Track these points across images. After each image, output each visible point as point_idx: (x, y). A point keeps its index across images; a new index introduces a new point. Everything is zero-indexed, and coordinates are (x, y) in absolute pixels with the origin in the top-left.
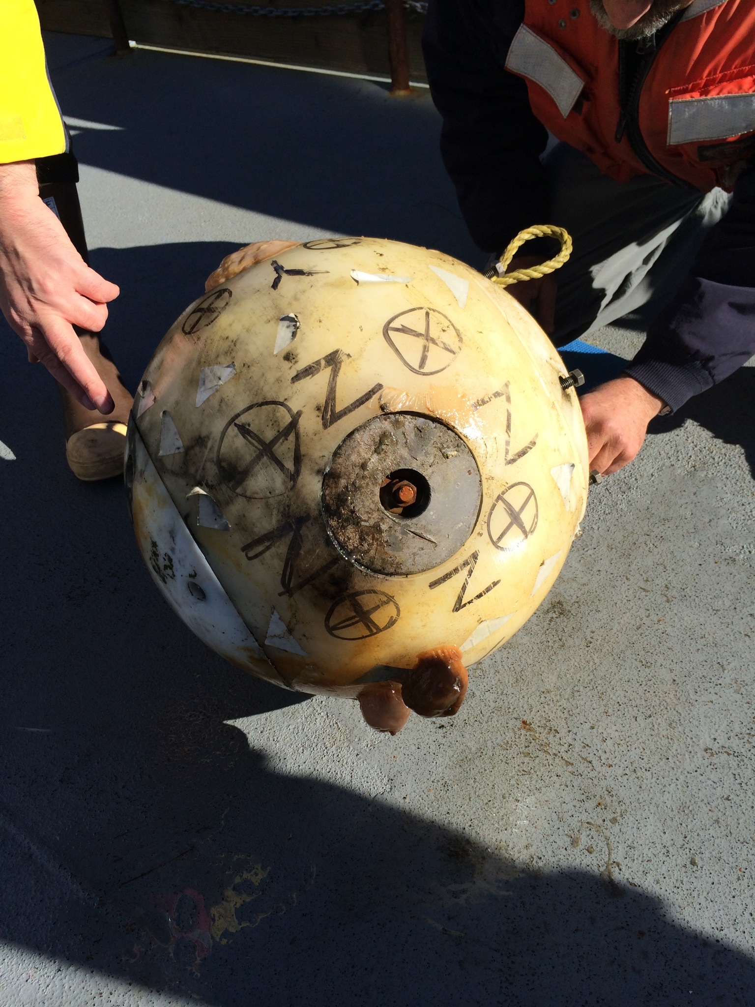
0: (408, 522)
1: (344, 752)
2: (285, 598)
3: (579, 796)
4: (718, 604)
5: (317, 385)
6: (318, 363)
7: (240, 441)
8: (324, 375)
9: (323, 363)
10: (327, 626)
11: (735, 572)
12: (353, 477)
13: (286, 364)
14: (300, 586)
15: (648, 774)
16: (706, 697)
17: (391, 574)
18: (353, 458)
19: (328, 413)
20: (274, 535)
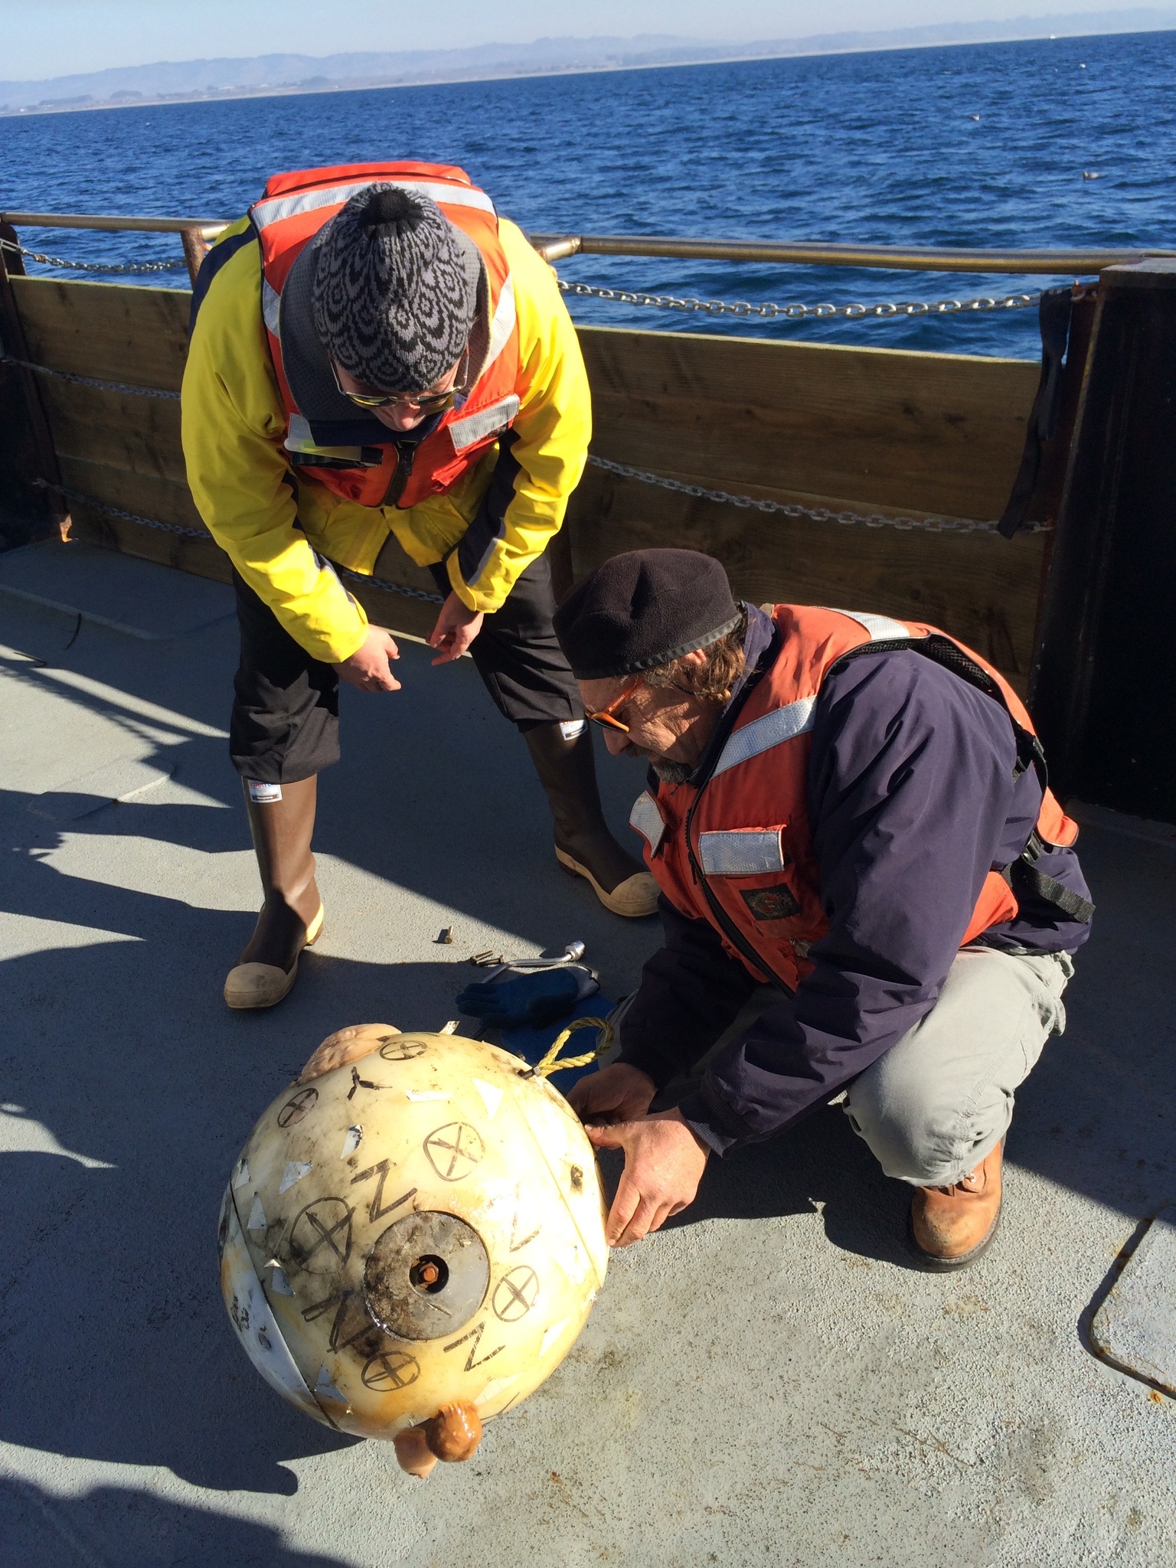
0: (430, 1297)
1: (387, 1494)
2: (332, 1353)
3: (585, 1547)
4: (754, 1364)
5: (368, 1188)
6: (372, 1169)
7: (308, 1227)
8: (375, 1179)
9: (376, 1169)
10: (363, 1378)
11: (778, 1331)
12: (390, 1260)
13: (349, 1168)
14: (344, 1346)
15: (651, 1528)
16: (719, 1458)
17: (414, 1339)
18: (391, 1246)
19: (375, 1210)
20: (326, 1304)
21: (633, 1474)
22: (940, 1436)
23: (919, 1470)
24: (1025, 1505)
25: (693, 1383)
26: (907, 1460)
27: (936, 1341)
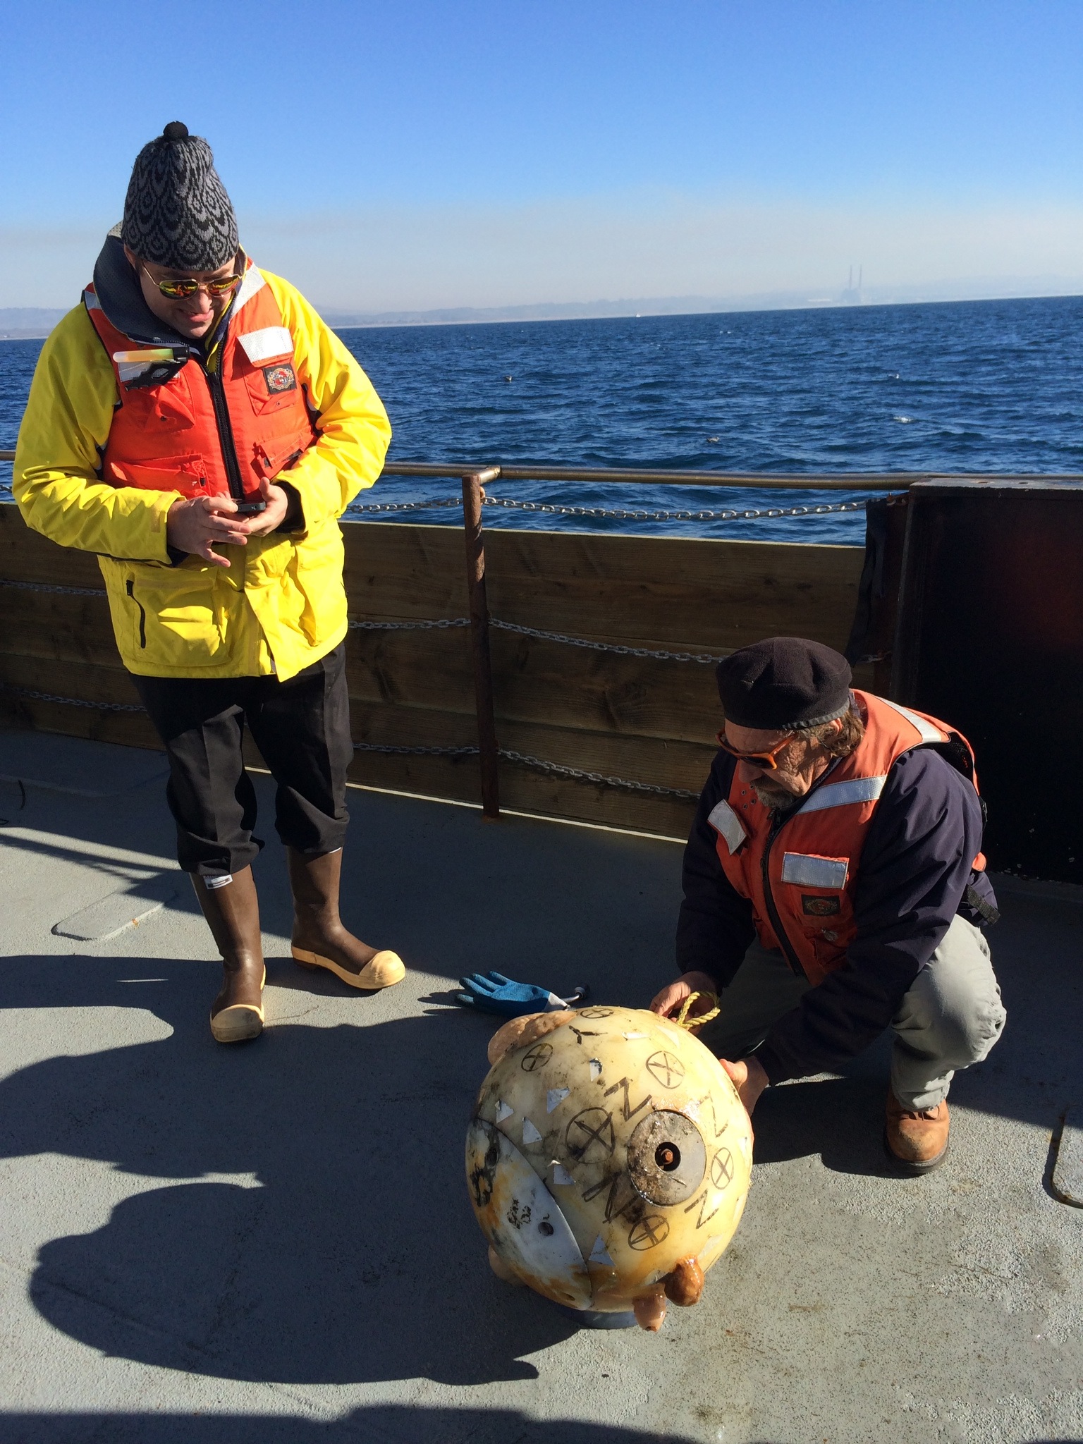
0: (671, 1173)
2: (607, 1223)
3: (772, 1370)
4: (838, 1241)
5: (618, 1097)
6: (617, 1085)
7: (579, 1131)
8: (621, 1091)
9: (619, 1084)
10: (629, 1241)
11: (845, 1219)
12: (641, 1147)
13: (599, 1087)
14: (616, 1216)
16: (840, 1301)
17: (665, 1205)
18: (640, 1137)
19: (627, 1112)
20: (602, 1185)
21: (785, 1322)
22: (982, 1264)
23: (978, 1287)
24: (1056, 1296)
25: (801, 1260)
26: (967, 1282)
27: (955, 1210)
